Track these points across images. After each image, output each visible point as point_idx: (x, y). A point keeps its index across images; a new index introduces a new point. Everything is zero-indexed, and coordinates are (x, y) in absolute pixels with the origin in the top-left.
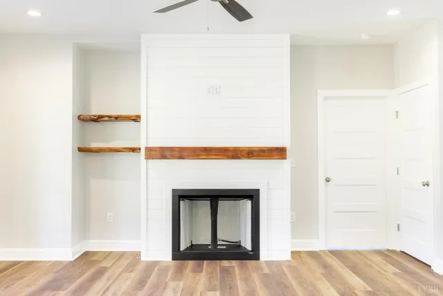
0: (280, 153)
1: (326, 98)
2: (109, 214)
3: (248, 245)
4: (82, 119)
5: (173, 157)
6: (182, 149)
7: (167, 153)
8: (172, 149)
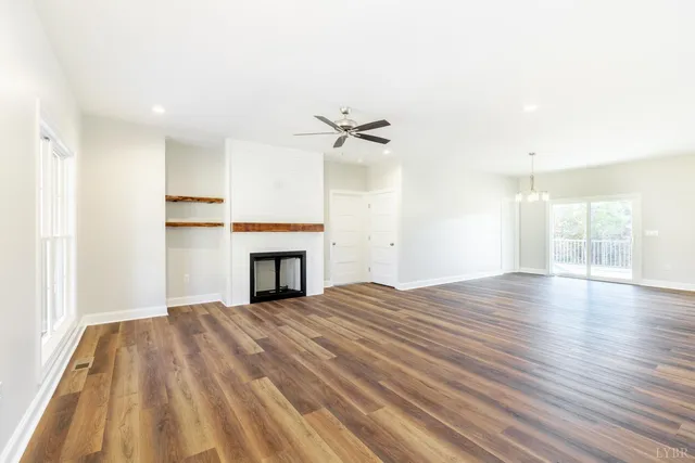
0: (319, 228)
1: (335, 194)
2: (187, 275)
3: (298, 288)
4: (169, 199)
5: (254, 230)
6: (260, 225)
7: (250, 227)
8: (253, 225)
